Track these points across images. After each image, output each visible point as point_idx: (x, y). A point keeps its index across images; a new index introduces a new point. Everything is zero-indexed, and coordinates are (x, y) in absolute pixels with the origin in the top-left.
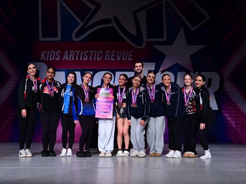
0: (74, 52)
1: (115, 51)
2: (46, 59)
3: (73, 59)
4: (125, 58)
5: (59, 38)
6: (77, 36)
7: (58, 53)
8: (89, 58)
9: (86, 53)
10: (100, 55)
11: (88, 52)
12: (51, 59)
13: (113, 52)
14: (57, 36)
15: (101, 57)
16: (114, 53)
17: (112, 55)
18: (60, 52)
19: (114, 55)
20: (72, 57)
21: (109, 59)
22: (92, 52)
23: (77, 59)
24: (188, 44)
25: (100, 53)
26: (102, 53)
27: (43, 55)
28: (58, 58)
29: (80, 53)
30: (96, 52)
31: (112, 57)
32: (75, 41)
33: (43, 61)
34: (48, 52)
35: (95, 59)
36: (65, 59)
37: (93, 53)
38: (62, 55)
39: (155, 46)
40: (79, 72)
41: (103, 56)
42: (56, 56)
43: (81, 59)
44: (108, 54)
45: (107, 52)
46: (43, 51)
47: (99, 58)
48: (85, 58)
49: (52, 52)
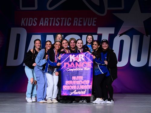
0: (48, 19)
1: (82, 18)
2: (25, 24)
3: (47, 25)
4: (90, 24)
5: (36, 8)
6: (50, 6)
7: (35, 20)
8: (60, 24)
9: (58, 20)
10: (70, 22)
11: (59, 19)
12: (29, 25)
13: (80, 18)
14: (34, 6)
15: (70, 23)
16: (81, 20)
17: (80, 21)
18: (37, 19)
19: (81, 22)
20: (46, 23)
21: (77, 25)
22: (62, 19)
23: (50, 25)
24: (142, 12)
25: (70, 19)
26: (71, 20)
27: (23, 22)
28: (35, 24)
29: (53, 20)
30: (66, 18)
31: (79, 23)
32: (49, 10)
33: (23, 27)
34: (27, 19)
35: (65, 25)
36: (41, 25)
37: (64, 20)
38: (38, 22)
39: (115, 14)
40: (53, 35)
41: (72, 22)
42: (33, 22)
43: (54, 25)
44: (76, 21)
45: (75, 19)
46: (23, 19)
47: (69, 24)
48: (57, 24)
49: (30, 19)
